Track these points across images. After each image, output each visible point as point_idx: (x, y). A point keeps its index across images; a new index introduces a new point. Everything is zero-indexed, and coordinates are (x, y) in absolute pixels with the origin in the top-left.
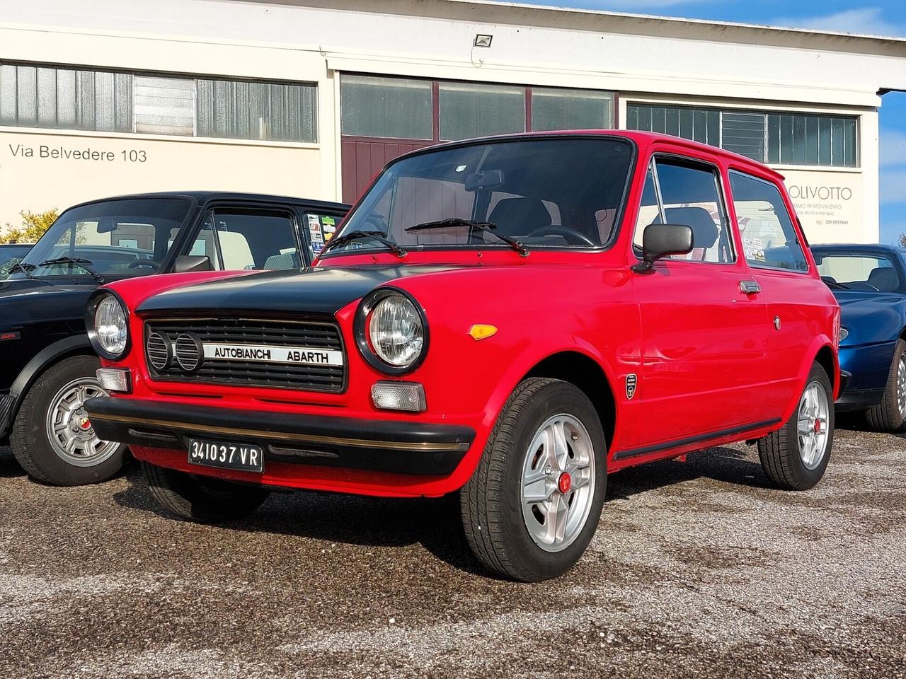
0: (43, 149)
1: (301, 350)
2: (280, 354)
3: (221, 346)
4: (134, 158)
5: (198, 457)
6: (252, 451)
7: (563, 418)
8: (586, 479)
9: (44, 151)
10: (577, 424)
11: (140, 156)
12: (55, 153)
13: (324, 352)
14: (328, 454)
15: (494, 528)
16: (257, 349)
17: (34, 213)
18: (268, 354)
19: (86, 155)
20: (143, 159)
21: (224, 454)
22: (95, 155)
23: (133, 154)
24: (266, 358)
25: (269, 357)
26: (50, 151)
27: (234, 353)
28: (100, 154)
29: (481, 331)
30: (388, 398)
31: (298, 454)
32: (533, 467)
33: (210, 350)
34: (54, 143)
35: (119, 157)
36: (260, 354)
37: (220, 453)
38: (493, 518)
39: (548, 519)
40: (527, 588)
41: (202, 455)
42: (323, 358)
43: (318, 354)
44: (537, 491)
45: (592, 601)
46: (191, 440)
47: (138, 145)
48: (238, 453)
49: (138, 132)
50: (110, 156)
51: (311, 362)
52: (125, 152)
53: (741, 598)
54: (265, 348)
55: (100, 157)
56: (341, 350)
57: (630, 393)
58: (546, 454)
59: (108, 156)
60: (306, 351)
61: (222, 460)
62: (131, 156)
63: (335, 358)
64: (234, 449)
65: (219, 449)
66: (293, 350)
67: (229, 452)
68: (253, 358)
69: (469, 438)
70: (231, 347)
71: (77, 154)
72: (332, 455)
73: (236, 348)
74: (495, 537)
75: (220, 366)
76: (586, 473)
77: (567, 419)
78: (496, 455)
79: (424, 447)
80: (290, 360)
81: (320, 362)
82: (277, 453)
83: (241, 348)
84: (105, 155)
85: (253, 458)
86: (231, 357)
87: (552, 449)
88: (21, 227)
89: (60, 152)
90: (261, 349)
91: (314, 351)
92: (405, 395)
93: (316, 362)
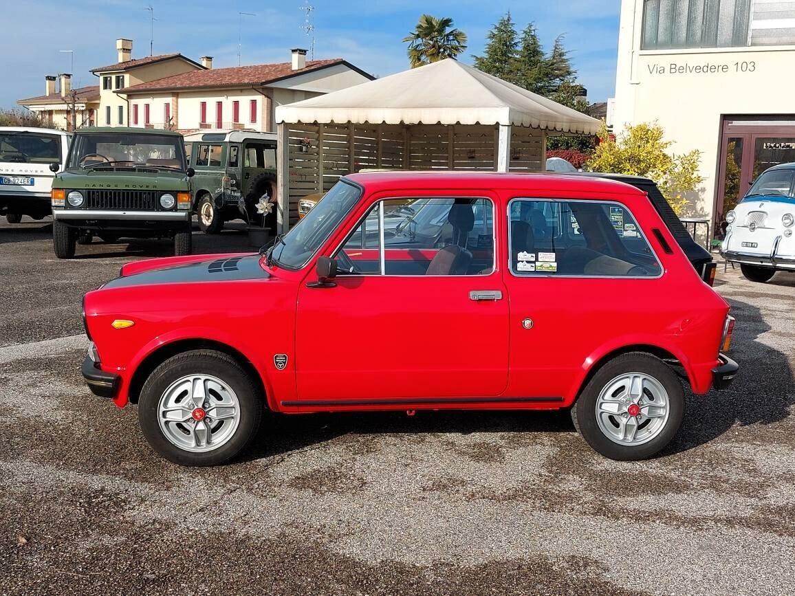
0: (673, 66)
4: (744, 69)
11: (750, 67)
12: (682, 69)
19: (705, 69)
20: (752, 69)
22: (711, 68)
23: (745, 65)
26: (677, 68)
28: (717, 67)
34: (680, 61)
35: (732, 68)
47: (750, 57)
49: (753, 44)
50: (725, 68)
52: (737, 64)
55: (716, 70)
59: (723, 69)
62: (742, 67)
71: (698, 69)
84: (720, 68)
89: (685, 68)
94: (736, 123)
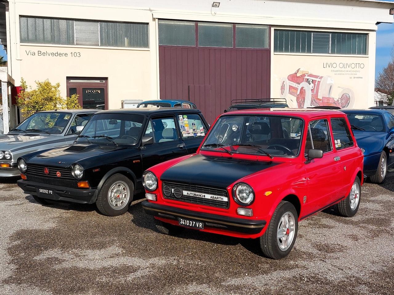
0: (39, 52)
1: (215, 196)
2: (208, 196)
3: (189, 192)
4: (75, 55)
5: (183, 224)
6: (200, 223)
7: (287, 213)
8: (292, 229)
9: (39, 53)
10: (291, 214)
11: (78, 55)
12: (44, 54)
13: (222, 197)
14: (224, 226)
15: (270, 246)
16: (201, 194)
17: (40, 81)
18: (204, 196)
19: (56, 55)
20: (79, 56)
21: (191, 224)
22: (60, 55)
23: (75, 54)
24: (204, 197)
25: (205, 197)
26: (42, 53)
27: (193, 195)
28: (62, 54)
29: (268, 193)
30: (242, 212)
31: (215, 225)
32: (280, 228)
33: (185, 193)
34: (43, 50)
35: (70, 55)
36: (202, 196)
37: (190, 223)
38: (270, 244)
39: (283, 242)
40: (278, 261)
41: (184, 223)
42: (221, 199)
43: (220, 198)
44: (281, 235)
45: (297, 266)
46: (180, 218)
47: (77, 50)
48: (195, 224)
49: (77, 44)
50: (66, 55)
51: (218, 199)
52: (72, 53)
53: (338, 265)
54: (204, 194)
55: (62, 55)
56: (227, 197)
57: (304, 202)
58: (283, 224)
59: (65, 55)
60: (216, 196)
61: (191, 225)
62: (74, 54)
63: (225, 199)
64: (194, 222)
65: (189, 222)
66: (212, 196)
67: (193, 223)
68: (199, 197)
69: (265, 224)
70: (192, 193)
71: (53, 54)
72: (225, 227)
73: (194, 193)
74: (270, 249)
75: (188, 198)
76: (292, 227)
77: (288, 213)
78: (271, 227)
79: (252, 227)
80: (211, 198)
81: (221, 200)
82: (208, 225)
83: (196, 193)
84: (64, 55)
85: (201, 226)
86: (192, 195)
87: (284, 222)
88: (37, 88)
89: (46, 53)
90: (202, 194)
91: (219, 197)
92: (247, 212)
93: (219, 200)
94: (72, 81)
